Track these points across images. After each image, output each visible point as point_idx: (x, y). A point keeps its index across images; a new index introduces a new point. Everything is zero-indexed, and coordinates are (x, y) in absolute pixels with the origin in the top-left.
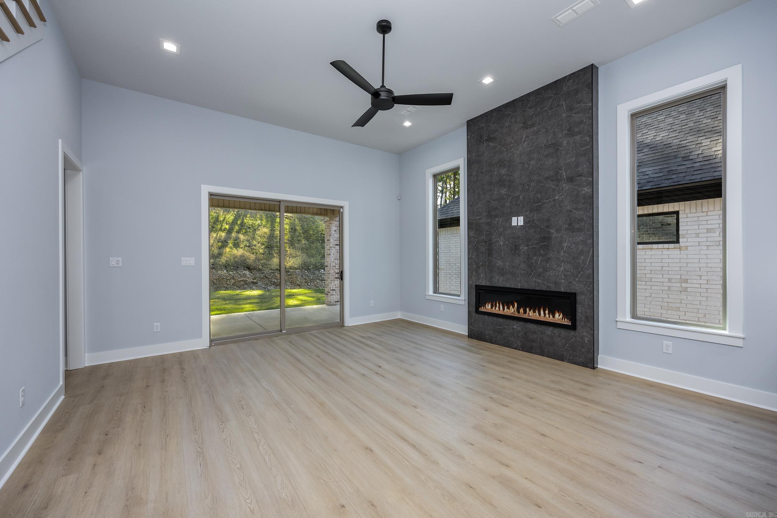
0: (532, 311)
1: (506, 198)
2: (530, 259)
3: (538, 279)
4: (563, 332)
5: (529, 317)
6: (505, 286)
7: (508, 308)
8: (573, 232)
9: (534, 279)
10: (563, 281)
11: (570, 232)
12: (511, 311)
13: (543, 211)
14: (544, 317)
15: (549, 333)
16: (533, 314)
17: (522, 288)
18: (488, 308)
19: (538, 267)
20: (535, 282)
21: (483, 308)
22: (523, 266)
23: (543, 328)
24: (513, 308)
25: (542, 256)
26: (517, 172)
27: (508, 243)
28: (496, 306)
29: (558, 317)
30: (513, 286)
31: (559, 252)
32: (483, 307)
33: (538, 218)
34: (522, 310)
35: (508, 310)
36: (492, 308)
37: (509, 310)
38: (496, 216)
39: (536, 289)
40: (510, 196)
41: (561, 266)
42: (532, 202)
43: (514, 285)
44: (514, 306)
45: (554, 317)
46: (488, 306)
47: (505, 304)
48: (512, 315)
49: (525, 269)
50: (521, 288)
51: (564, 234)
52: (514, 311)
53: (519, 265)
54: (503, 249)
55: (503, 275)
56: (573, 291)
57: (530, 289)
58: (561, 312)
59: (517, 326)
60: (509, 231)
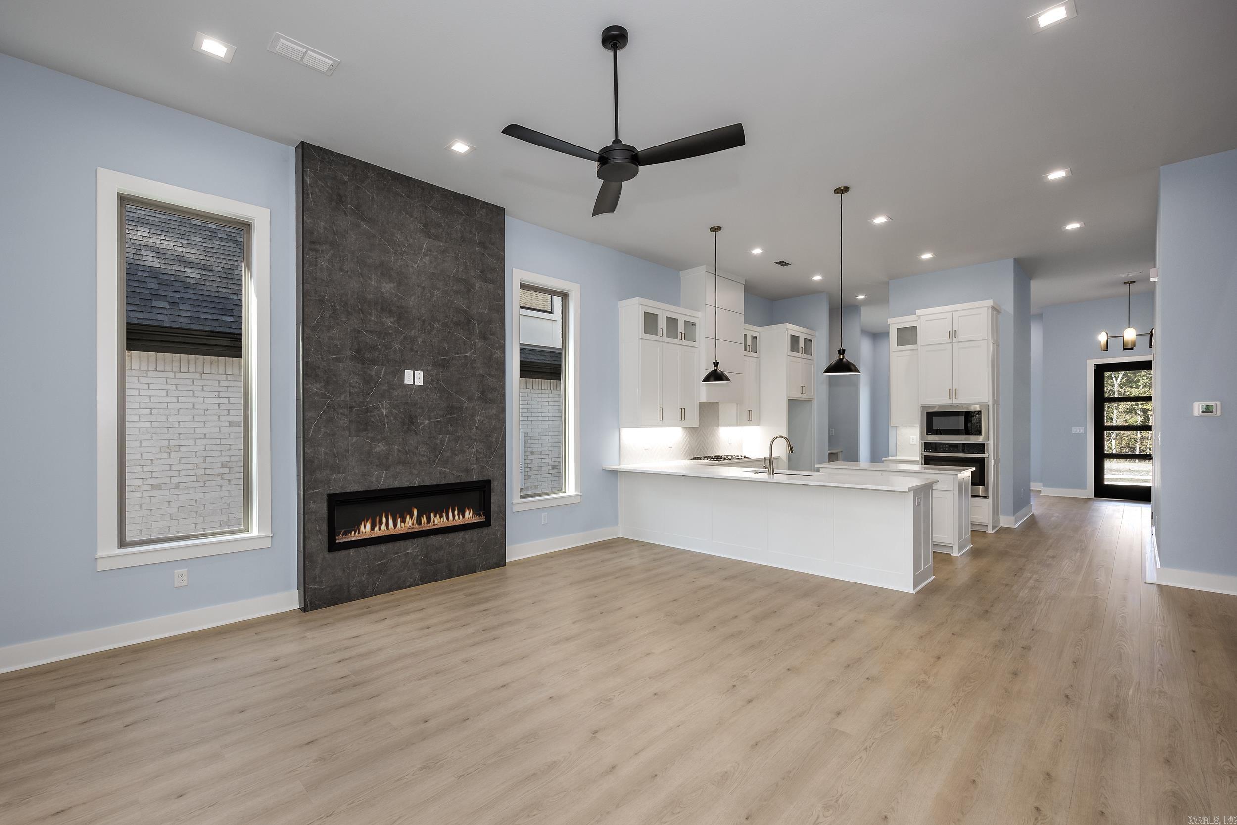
0: (438, 516)
1: (394, 334)
2: (434, 438)
3: (445, 468)
4: (475, 533)
5: (434, 527)
6: (392, 487)
7: (403, 521)
8: (486, 403)
9: (439, 468)
10: (475, 466)
11: (483, 403)
12: (408, 524)
13: (451, 369)
14: (453, 520)
15: (459, 541)
16: (439, 520)
17: (422, 485)
18: (364, 531)
19: (444, 451)
20: (440, 473)
21: (355, 534)
22: (422, 449)
23: (452, 536)
24: (412, 519)
25: (449, 434)
26: (413, 298)
27: (397, 412)
28: (381, 523)
29: (469, 516)
30: (406, 484)
31: (471, 429)
32: (353, 532)
33: (445, 378)
34: (424, 519)
35: (403, 524)
36: (372, 529)
37: (405, 524)
38: (374, 362)
39: (441, 483)
40: (402, 333)
41: (473, 447)
42: (437, 352)
43: (408, 483)
44: (413, 514)
45: (464, 517)
46: (365, 528)
47: (398, 516)
48: (410, 530)
49: (426, 454)
50: (420, 485)
51: (477, 405)
52: (413, 524)
53: (416, 448)
54: (387, 422)
55: (387, 468)
56: (485, 478)
57: (434, 485)
58: (471, 508)
59: (412, 548)
60: (398, 391)
